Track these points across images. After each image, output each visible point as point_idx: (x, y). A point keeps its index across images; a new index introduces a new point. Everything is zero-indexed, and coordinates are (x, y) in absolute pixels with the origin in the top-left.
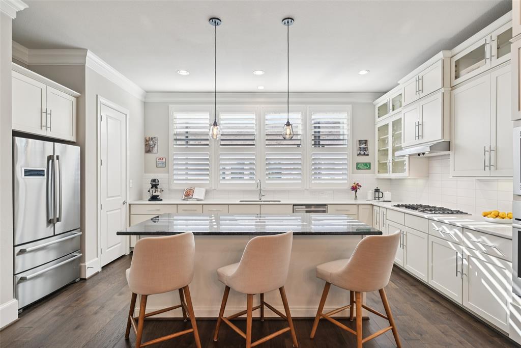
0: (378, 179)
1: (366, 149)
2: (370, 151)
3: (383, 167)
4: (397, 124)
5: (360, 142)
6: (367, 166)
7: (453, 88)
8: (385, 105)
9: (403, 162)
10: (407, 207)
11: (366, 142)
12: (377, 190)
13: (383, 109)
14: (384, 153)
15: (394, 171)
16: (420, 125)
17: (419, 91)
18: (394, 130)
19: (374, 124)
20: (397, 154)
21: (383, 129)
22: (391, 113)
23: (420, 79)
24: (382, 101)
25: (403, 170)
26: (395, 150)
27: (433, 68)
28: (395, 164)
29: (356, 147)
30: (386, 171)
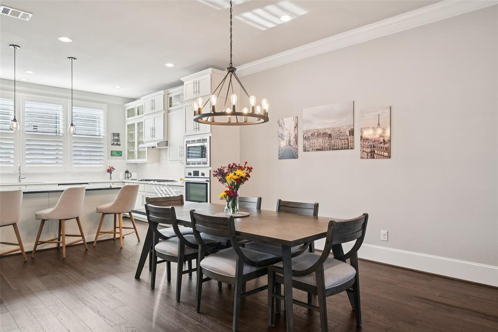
0: (128, 164)
1: (118, 140)
2: (121, 142)
3: (131, 154)
4: (140, 125)
5: (114, 135)
6: (119, 154)
7: (169, 111)
8: (133, 109)
9: (144, 152)
11: (118, 135)
12: (127, 172)
13: (131, 113)
14: (132, 144)
15: (139, 158)
16: (153, 129)
17: (153, 108)
18: (138, 128)
19: (125, 122)
20: (140, 146)
21: (131, 127)
22: (136, 116)
23: (153, 101)
24: (131, 105)
25: (144, 158)
26: (139, 143)
27: (159, 97)
28: (139, 152)
29: (110, 138)
30: (133, 158)
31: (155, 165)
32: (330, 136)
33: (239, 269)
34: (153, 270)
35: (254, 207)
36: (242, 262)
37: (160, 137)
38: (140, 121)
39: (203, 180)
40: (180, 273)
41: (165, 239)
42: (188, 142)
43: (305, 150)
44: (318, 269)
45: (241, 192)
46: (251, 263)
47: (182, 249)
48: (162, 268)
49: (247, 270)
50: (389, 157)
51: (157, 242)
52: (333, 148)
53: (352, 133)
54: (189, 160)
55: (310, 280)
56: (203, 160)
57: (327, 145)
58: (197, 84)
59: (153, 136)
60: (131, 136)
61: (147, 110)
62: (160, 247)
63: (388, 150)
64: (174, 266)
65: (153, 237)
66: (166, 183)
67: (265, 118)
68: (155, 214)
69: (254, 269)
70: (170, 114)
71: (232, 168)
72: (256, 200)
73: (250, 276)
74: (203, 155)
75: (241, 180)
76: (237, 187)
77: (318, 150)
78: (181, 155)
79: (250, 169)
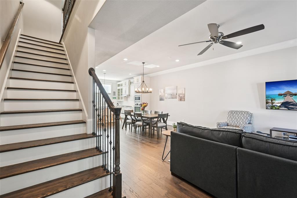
0: (118, 101)
1: (115, 94)
2: (116, 95)
3: (119, 98)
4: (121, 89)
5: (114, 92)
6: (115, 98)
7: (130, 86)
8: (119, 84)
9: (123, 98)
10: (127, 106)
11: (115, 92)
12: (118, 104)
13: (119, 85)
14: (119, 95)
15: (121, 99)
16: (126, 91)
17: (125, 85)
18: (121, 90)
19: (117, 88)
20: (122, 96)
21: (119, 90)
22: (120, 87)
23: (125, 83)
24: (119, 83)
25: (123, 99)
26: (121, 95)
27: (127, 81)
28: (121, 98)
29: (113, 93)
30: (119, 99)
31: (126, 101)
32: (172, 95)
33: (143, 124)
34: (126, 127)
35: (149, 113)
36: (143, 122)
37: (127, 93)
38: (121, 88)
39: (139, 106)
40: (132, 126)
41: (129, 119)
42: (135, 95)
43: (166, 98)
44: (156, 123)
45: (146, 109)
46: (145, 123)
47: (132, 121)
48: (128, 126)
49: (144, 124)
50: (184, 101)
51: (127, 120)
52: (172, 98)
53: (177, 94)
54: (135, 100)
55: (155, 125)
56: (139, 101)
57: (171, 97)
58: (138, 79)
59: (126, 93)
60: (119, 92)
61: (124, 85)
62: (128, 121)
63: (184, 99)
64: (131, 125)
65: (126, 119)
66: (129, 107)
67: (151, 92)
68: (127, 113)
69: (146, 124)
70: (131, 87)
71: (143, 104)
72: (150, 111)
73: (145, 125)
74: (139, 99)
75: (145, 106)
76: (145, 108)
77: (169, 98)
78: (133, 99)
79: (147, 104)
